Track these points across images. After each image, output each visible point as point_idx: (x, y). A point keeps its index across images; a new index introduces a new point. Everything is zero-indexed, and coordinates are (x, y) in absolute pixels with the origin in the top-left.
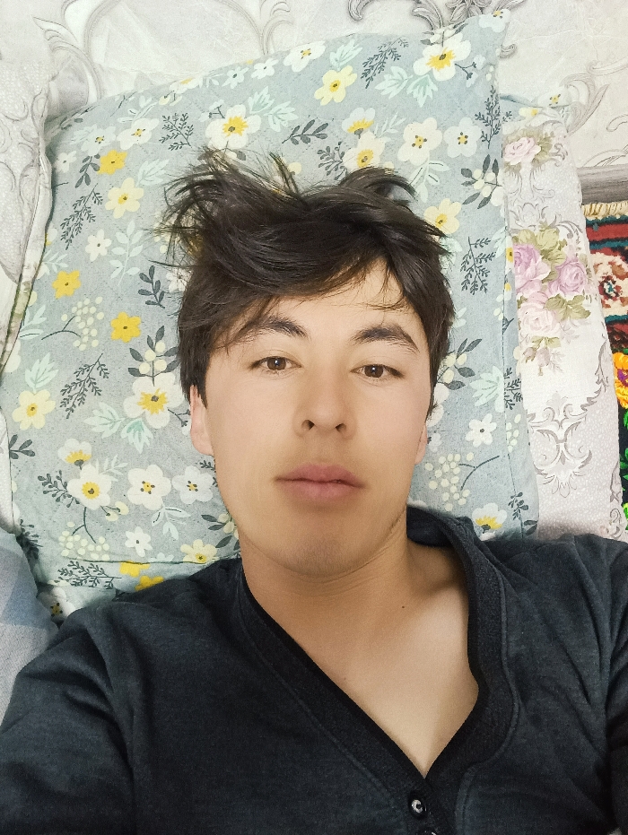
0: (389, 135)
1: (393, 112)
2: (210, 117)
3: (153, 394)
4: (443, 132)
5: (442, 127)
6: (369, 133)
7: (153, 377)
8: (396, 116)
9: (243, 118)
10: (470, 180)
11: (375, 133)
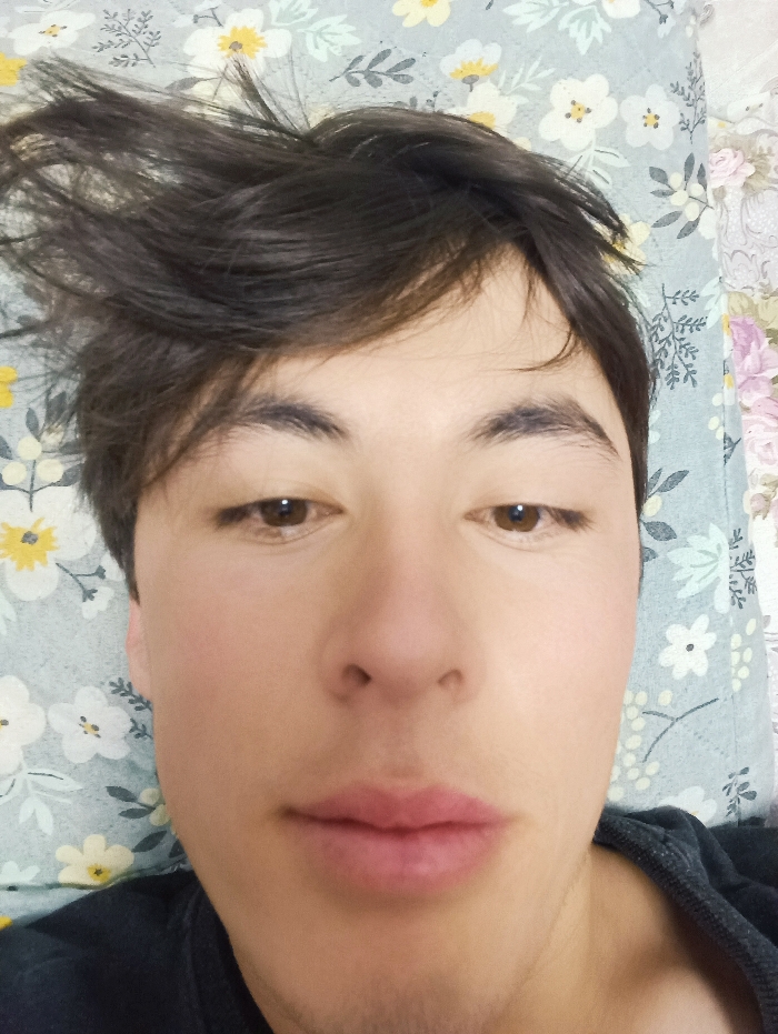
0: (524, 93)
1: (534, 57)
2: (196, 22)
3: (28, 527)
4: (619, 103)
5: (617, 93)
6: (489, 84)
7: (31, 493)
8: (537, 64)
9: (258, 31)
10: (665, 188)
11: (501, 84)
